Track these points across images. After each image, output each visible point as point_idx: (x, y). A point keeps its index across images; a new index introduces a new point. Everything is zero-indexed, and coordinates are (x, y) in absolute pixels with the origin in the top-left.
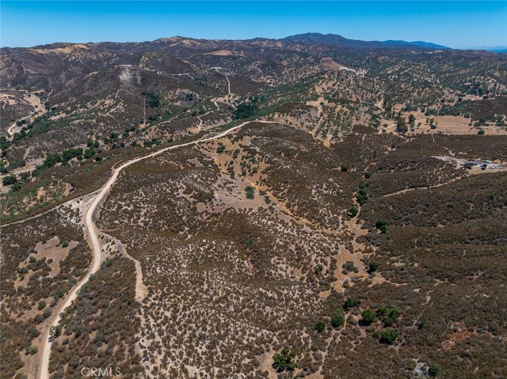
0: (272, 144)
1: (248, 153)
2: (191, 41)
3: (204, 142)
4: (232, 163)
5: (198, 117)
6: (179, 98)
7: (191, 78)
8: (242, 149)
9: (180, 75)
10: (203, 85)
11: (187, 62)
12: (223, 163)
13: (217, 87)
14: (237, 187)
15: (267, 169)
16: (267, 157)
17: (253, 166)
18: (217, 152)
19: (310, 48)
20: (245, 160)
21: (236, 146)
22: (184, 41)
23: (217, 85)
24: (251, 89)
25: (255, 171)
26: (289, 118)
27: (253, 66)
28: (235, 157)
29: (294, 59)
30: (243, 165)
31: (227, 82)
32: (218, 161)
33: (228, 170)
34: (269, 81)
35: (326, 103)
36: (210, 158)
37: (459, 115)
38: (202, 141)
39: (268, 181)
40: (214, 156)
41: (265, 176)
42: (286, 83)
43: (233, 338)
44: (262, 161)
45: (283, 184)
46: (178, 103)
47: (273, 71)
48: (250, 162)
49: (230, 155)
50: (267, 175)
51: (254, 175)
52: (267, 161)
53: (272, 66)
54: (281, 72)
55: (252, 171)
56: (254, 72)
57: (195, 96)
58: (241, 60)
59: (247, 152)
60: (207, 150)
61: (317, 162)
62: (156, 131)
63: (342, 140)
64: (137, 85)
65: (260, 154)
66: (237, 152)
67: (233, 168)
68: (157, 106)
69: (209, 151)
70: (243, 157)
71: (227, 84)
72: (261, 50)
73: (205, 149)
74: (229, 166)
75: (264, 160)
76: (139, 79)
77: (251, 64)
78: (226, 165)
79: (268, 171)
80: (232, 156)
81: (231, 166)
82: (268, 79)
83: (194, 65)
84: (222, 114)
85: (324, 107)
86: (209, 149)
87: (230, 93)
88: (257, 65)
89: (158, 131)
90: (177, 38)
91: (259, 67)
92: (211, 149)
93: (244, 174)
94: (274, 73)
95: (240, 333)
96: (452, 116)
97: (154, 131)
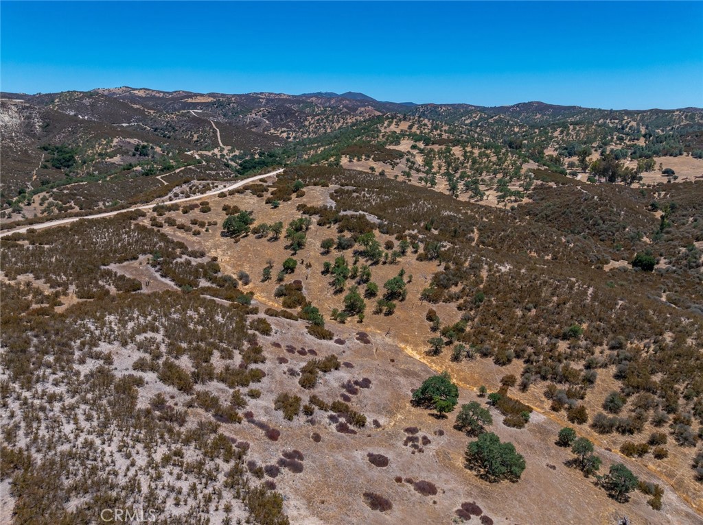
1: (341, 231)
2: (147, 92)
3: (175, 208)
4: (289, 268)
5: (159, 177)
6: (118, 150)
7: (145, 128)
8: (315, 219)
9: (124, 125)
10: (169, 137)
11: (138, 106)
12: (255, 273)
13: (195, 139)
15: (441, 283)
16: (414, 237)
17: (381, 275)
18: (223, 235)
19: (332, 103)
20: (335, 253)
21: (288, 212)
22: (136, 92)
23: (195, 136)
24: (259, 143)
25: (395, 294)
27: (254, 115)
28: (298, 245)
29: (316, 110)
30: (338, 274)
31: (214, 129)
32: (234, 266)
33: (279, 294)
34: (285, 135)
35: (421, 145)
36: (202, 255)
37: (681, 154)
38: (168, 203)
39: (478, 333)
40: (216, 247)
41: (450, 314)
42: (314, 136)
44: (403, 253)
45: (563, 346)
46: (117, 159)
47: (289, 122)
48: (362, 260)
49: (276, 239)
50: (453, 306)
51: (397, 313)
52: (421, 251)
53: (286, 115)
54: (302, 123)
55: (381, 292)
56: (256, 124)
57: (152, 148)
58: (233, 108)
59: (335, 227)
60: (188, 230)
62: (46, 205)
65: (386, 231)
66: (299, 228)
67: (298, 286)
68: (68, 166)
69: (197, 233)
70: (327, 246)
71: (215, 132)
72: (261, 100)
73: (181, 227)
74: (280, 280)
75: (410, 250)
76: (38, 125)
77: (251, 112)
78: (266, 277)
79: (446, 287)
80: (283, 241)
81: (289, 279)
82: (282, 132)
83: (152, 112)
85: (421, 151)
86: (196, 228)
87: (221, 145)
88: (260, 113)
89: (51, 205)
90: (124, 89)
91: (264, 116)
92: (202, 225)
93: (353, 308)
94: (290, 124)
96: (668, 157)
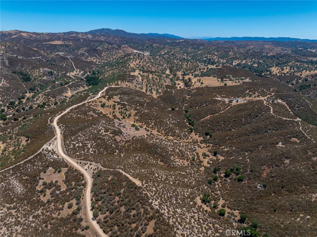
0: (130, 99)
1: (121, 106)
2: (28, 34)
3: (90, 102)
4: (114, 112)
5: (66, 86)
6: (44, 75)
7: (43, 60)
8: (117, 104)
9: (34, 58)
10: (54, 65)
11: (36, 49)
12: (108, 113)
13: (64, 66)
14: (126, 125)
15: (136, 114)
16: (133, 107)
17: (128, 113)
18: (101, 107)
19: (110, 39)
20: (121, 110)
21: (111, 103)
22: (23, 34)
23: (64, 64)
24: (87, 66)
25: (130, 115)
26: (127, 83)
27: (81, 51)
28: (114, 109)
29: (105, 46)
30: (121, 113)
31: (71, 62)
32: (105, 112)
33: (113, 116)
34: (95, 60)
35: (141, 73)
36: (99, 111)
37: (211, 76)
39: (140, 120)
40: (101, 109)
41: (137, 118)
42: (106, 61)
43: (181, 195)
44: (131, 109)
45: (149, 121)
46: (45, 78)
47: (95, 54)
48: (125, 111)
49: (110, 108)
50: (138, 117)
51: (130, 118)
52: (134, 109)
53: (94, 51)
54: (101, 55)
55: (128, 115)
56: (83, 55)
57: (53, 72)
58: (72, 47)
59: (120, 105)
60: (95, 106)
61: (157, 107)
63: (162, 94)
64: (6, 67)
65: (129, 105)
66: (114, 105)
67: (115, 115)
68: (30, 81)
69: (96, 107)
70: (119, 108)
71: (72, 63)
72: (81, 40)
73: (93, 106)
74: (113, 114)
75: (132, 109)
76: (7, 62)
77: (80, 50)
78: (110, 114)
79: (137, 114)
80: (112, 108)
81: (114, 114)
82: (94, 59)
83: (42, 52)
84: (80, 83)
85: (141, 75)
86: (96, 106)
87: (76, 69)
88: (84, 50)
89: (45, 97)
90: (15, 31)
91: (85, 51)
92: (97, 105)
93: (124, 118)
94: (96, 55)
95: (182, 192)
96: (207, 77)
97: (42, 97)
